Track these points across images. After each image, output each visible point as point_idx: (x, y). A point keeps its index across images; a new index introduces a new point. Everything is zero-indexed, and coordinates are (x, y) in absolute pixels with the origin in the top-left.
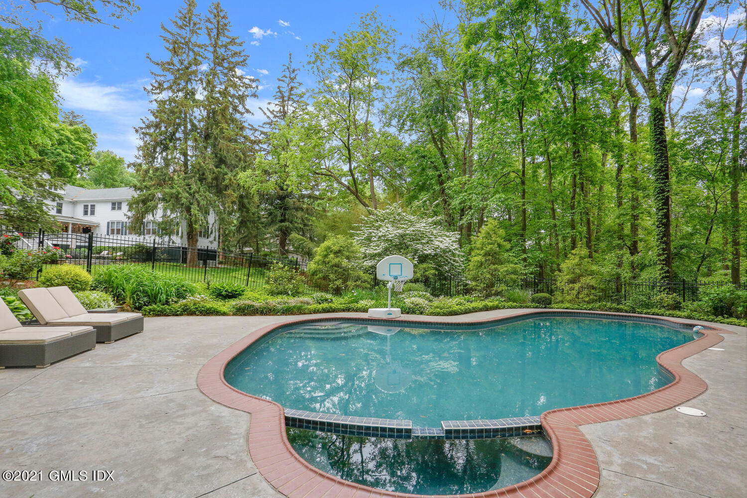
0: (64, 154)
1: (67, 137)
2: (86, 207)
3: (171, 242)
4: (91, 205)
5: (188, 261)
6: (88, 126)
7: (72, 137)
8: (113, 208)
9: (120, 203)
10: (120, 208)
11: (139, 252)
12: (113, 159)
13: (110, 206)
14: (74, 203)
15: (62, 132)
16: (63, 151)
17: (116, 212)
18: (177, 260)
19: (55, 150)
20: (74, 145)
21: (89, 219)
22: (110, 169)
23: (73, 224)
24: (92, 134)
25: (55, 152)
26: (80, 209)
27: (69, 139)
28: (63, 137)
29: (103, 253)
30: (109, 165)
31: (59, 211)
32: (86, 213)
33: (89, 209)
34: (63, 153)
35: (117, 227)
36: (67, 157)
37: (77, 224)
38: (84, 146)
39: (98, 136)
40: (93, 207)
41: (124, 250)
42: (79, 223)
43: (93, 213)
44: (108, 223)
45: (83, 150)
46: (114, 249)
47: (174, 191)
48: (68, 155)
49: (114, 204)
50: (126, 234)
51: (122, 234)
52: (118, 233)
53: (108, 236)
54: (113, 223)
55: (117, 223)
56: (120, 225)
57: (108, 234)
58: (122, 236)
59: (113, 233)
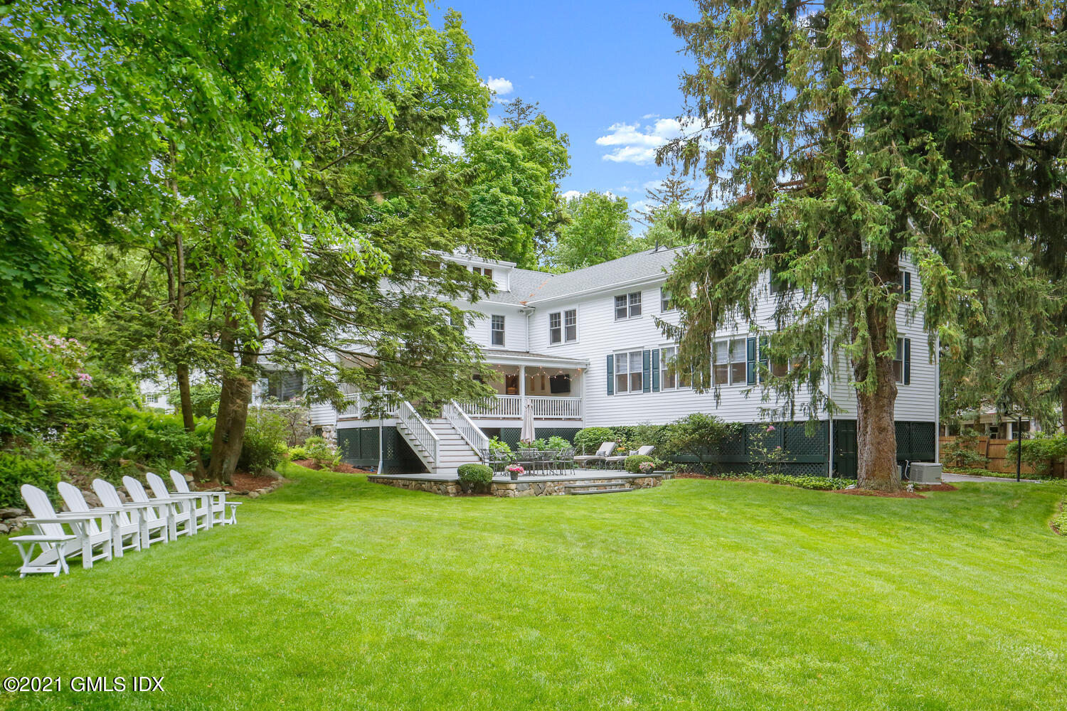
0: (505, 199)
1: (508, 153)
2: (555, 318)
3: (821, 406)
4: (567, 313)
5: (862, 472)
6: (549, 119)
7: (519, 153)
8: (621, 313)
9: (636, 296)
10: (637, 311)
11: (699, 441)
12: (605, 204)
13: (610, 306)
14: (528, 312)
15: (498, 144)
16: (503, 190)
17: (629, 324)
18: (816, 467)
19: (487, 191)
20: (523, 171)
21: (564, 354)
22: (600, 231)
23: (528, 369)
24: (558, 138)
25: (488, 196)
26: (542, 326)
27: (511, 158)
28: (501, 156)
29: (601, 450)
30: (598, 222)
31: (498, 338)
32: (556, 337)
33: (562, 327)
34: (502, 194)
35: (631, 368)
36: (511, 203)
37: (536, 369)
38: (543, 169)
39: (571, 139)
40: (571, 315)
41: (656, 437)
42: (541, 365)
43: (571, 335)
44: (610, 358)
45: (542, 180)
46: (628, 433)
47: (830, 201)
48: (513, 198)
49: (620, 299)
50: (656, 389)
51: (647, 390)
52: (635, 387)
53: (611, 397)
54: (621, 356)
55: (632, 354)
56: (639, 361)
57: (610, 392)
58: (646, 395)
59: (623, 387)
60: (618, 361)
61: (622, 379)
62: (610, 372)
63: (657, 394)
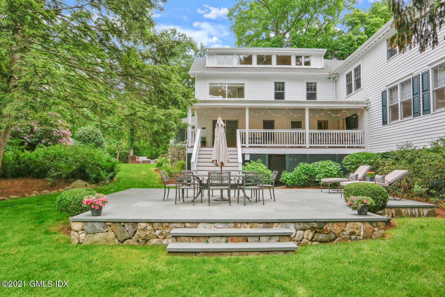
2: (349, 76)
4: (355, 70)
13: (383, 50)
14: (334, 78)
17: (399, 58)
21: (353, 100)
26: (342, 85)
32: (350, 89)
33: (353, 81)
35: (402, 97)
40: (358, 70)
44: (384, 93)
50: (427, 111)
51: (417, 114)
52: (407, 113)
53: (386, 127)
54: (393, 90)
55: (403, 84)
56: (409, 89)
57: (385, 122)
58: (417, 119)
59: (395, 117)
60: (391, 94)
61: (394, 109)
62: (384, 106)
63: (428, 116)
